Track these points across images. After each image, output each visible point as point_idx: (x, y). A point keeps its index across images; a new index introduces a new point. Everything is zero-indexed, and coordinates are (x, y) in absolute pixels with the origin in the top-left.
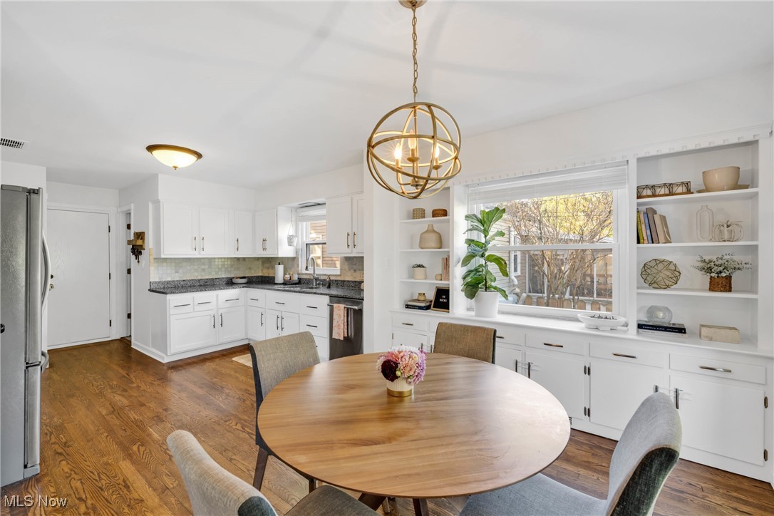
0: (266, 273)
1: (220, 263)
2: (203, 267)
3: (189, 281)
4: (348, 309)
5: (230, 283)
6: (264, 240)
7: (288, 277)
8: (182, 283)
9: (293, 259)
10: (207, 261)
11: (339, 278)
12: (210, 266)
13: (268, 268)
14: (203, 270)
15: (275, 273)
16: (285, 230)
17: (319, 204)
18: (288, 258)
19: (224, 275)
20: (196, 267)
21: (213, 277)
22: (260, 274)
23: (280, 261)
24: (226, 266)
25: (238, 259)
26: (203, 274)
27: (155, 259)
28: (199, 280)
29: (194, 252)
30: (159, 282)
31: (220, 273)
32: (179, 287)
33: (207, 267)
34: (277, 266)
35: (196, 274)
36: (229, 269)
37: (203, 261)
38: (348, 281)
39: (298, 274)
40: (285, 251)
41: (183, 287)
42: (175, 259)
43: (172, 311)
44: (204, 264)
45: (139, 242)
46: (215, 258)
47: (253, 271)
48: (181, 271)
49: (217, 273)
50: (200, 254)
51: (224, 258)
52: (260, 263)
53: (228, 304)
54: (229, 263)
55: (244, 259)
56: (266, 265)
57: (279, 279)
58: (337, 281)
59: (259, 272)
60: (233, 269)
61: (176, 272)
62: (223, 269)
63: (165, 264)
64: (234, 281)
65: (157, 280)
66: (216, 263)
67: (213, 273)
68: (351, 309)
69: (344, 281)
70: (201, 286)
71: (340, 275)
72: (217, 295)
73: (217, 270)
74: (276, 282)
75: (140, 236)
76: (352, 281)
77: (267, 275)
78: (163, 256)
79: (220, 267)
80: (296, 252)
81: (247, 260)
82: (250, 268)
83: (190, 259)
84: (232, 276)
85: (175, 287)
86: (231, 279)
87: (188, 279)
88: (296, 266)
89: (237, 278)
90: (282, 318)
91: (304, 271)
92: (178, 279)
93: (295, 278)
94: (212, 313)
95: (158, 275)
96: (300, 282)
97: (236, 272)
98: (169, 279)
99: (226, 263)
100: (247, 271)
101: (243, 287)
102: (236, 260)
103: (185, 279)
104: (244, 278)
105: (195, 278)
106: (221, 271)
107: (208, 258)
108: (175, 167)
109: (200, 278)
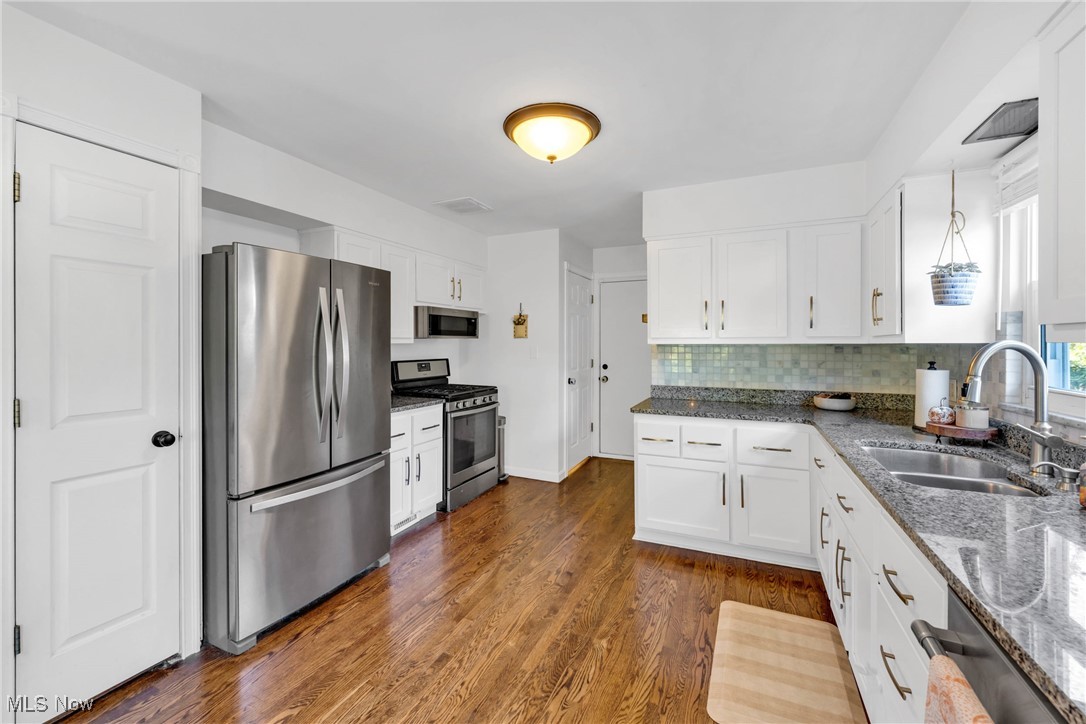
1: (788, 357)
2: (747, 364)
3: (718, 390)
6: (877, 294)
8: (703, 393)
10: (756, 350)
12: (764, 364)
14: (748, 370)
19: (797, 384)
21: (772, 387)
26: (748, 378)
27: (658, 346)
28: (738, 391)
29: (706, 333)
30: (664, 388)
31: (787, 379)
33: (755, 364)
34: (926, 372)
35: (732, 378)
36: (812, 372)
37: (747, 350)
40: (931, 325)
44: (749, 357)
48: (703, 369)
49: (779, 378)
50: (717, 336)
53: (762, 457)
60: (822, 372)
61: (695, 370)
62: (795, 371)
63: (674, 356)
64: (818, 402)
65: (662, 383)
66: (779, 357)
67: (771, 379)
73: (780, 372)
74: (917, 423)
78: (650, 342)
80: (996, 328)
84: (812, 388)
86: (812, 396)
87: (715, 386)
89: (826, 395)
90: (844, 559)
92: (697, 385)
93: (973, 422)
95: (663, 374)
97: (831, 380)
100: (866, 380)
101: (804, 422)
102: (832, 349)
103: (709, 385)
104: (845, 396)
105: (731, 386)
106: (791, 375)
107: (757, 345)
108: (552, 158)
109: (739, 386)
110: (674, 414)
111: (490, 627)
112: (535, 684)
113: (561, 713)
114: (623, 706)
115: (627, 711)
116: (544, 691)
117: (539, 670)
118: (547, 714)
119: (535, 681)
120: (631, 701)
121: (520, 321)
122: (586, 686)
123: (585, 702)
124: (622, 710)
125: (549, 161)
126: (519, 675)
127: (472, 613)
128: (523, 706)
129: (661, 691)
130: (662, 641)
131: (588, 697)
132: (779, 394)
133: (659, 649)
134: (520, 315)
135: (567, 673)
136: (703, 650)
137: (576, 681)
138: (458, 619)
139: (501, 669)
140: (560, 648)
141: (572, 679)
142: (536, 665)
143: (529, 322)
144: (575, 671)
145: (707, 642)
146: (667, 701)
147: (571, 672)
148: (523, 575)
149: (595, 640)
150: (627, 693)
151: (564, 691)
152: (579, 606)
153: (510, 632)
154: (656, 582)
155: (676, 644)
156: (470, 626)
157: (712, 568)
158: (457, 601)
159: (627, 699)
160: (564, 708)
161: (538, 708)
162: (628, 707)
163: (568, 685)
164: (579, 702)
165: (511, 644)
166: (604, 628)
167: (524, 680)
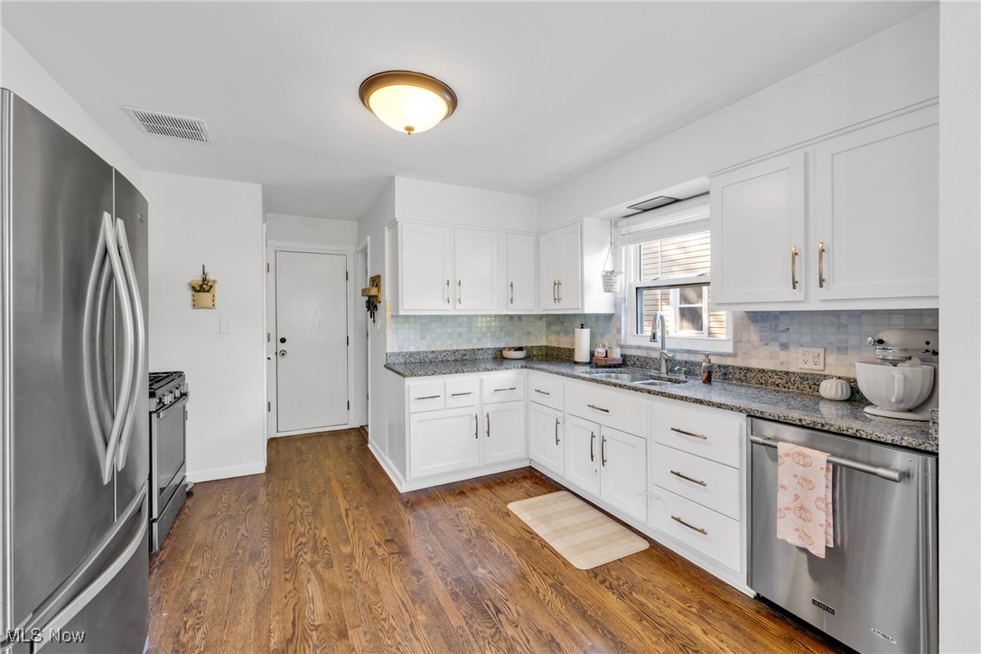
0: (553, 341)
1: (484, 324)
2: (459, 330)
3: (440, 352)
4: (835, 465)
5: (499, 358)
6: (557, 284)
7: (600, 351)
8: (430, 356)
9: (609, 317)
10: (465, 320)
11: (729, 362)
12: (470, 329)
13: (558, 333)
14: (460, 335)
15: (573, 343)
16: (596, 263)
17: (677, 201)
18: (597, 317)
19: (490, 344)
20: (450, 331)
21: (476, 347)
22: (544, 344)
23: (583, 320)
24: (493, 330)
25: (511, 317)
26: (460, 341)
27: (392, 316)
28: (454, 352)
29: (447, 306)
30: (399, 354)
31: (484, 340)
32: (425, 362)
33: (465, 330)
34: (578, 330)
35: (449, 342)
36: (498, 334)
37: (459, 319)
38: (763, 371)
39: (621, 347)
40: (597, 302)
41: (431, 362)
42: (420, 317)
43: (412, 407)
44: (461, 325)
45: (374, 292)
46: (476, 316)
47: (533, 338)
48: (428, 336)
49: (479, 340)
50: (455, 308)
51: (490, 316)
52: (543, 324)
53: (499, 397)
54: (497, 323)
55: (520, 317)
56: (555, 328)
57: (582, 354)
58: (726, 367)
59: (541, 340)
60: (502, 333)
61: (423, 338)
62: (489, 334)
63: (406, 325)
64: (507, 354)
65: (396, 350)
66: (479, 324)
67: (475, 340)
68: (842, 465)
69: (748, 370)
70: (456, 360)
71: (734, 355)
72: (481, 380)
73: (480, 335)
74: (577, 359)
75: (376, 281)
76: (774, 372)
77: (556, 345)
78: (402, 313)
79: (484, 330)
80: (615, 305)
81: (523, 319)
82: (529, 333)
83: (440, 317)
84: (502, 345)
85: (421, 363)
86: (501, 350)
87: (438, 349)
88: (614, 331)
89: (510, 349)
90: (604, 440)
91: (632, 341)
92: (424, 349)
93: (616, 354)
94: (474, 411)
95: (396, 341)
96: (624, 363)
97: (507, 339)
98: (412, 349)
99: (493, 324)
100: (524, 338)
101: (522, 367)
102: (507, 318)
103: (433, 349)
104: (520, 349)
105: (449, 349)
106: (486, 337)
107: (466, 316)
108: (409, 129)
109: (455, 348)
110: (440, 373)
111: (384, 620)
112: (480, 629)
113: (519, 630)
114: (542, 597)
115: (547, 598)
116: (491, 628)
117: (468, 618)
118: (512, 638)
119: (476, 626)
120: (541, 590)
121: (203, 287)
122: (508, 603)
123: (521, 612)
124: (544, 599)
125: (407, 132)
126: (460, 632)
127: (349, 621)
128: (493, 648)
129: (546, 574)
130: (510, 547)
131: (519, 608)
132: (480, 352)
133: (515, 553)
134: (204, 280)
135: (487, 605)
136: (533, 538)
137: (499, 605)
138: (343, 634)
139: (441, 641)
140: (461, 594)
141: (495, 606)
142: (463, 618)
143: (217, 289)
144: (490, 600)
145: (530, 533)
146: (556, 577)
147: (489, 603)
148: (351, 564)
149: (474, 573)
150: (534, 590)
151: (502, 617)
152: (431, 558)
153: (407, 610)
154: (457, 515)
155: (518, 544)
156: (365, 633)
157: (473, 489)
158: (317, 624)
159: (538, 592)
160: (517, 626)
161: (503, 640)
162: (544, 595)
163: (498, 611)
164: (519, 615)
165: (421, 618)
166: (468, 562)
167: (468, 632)
